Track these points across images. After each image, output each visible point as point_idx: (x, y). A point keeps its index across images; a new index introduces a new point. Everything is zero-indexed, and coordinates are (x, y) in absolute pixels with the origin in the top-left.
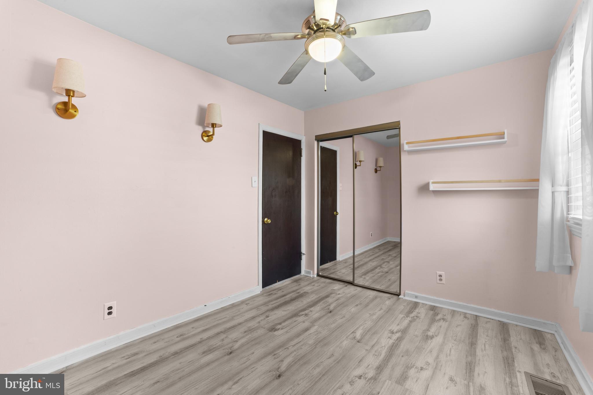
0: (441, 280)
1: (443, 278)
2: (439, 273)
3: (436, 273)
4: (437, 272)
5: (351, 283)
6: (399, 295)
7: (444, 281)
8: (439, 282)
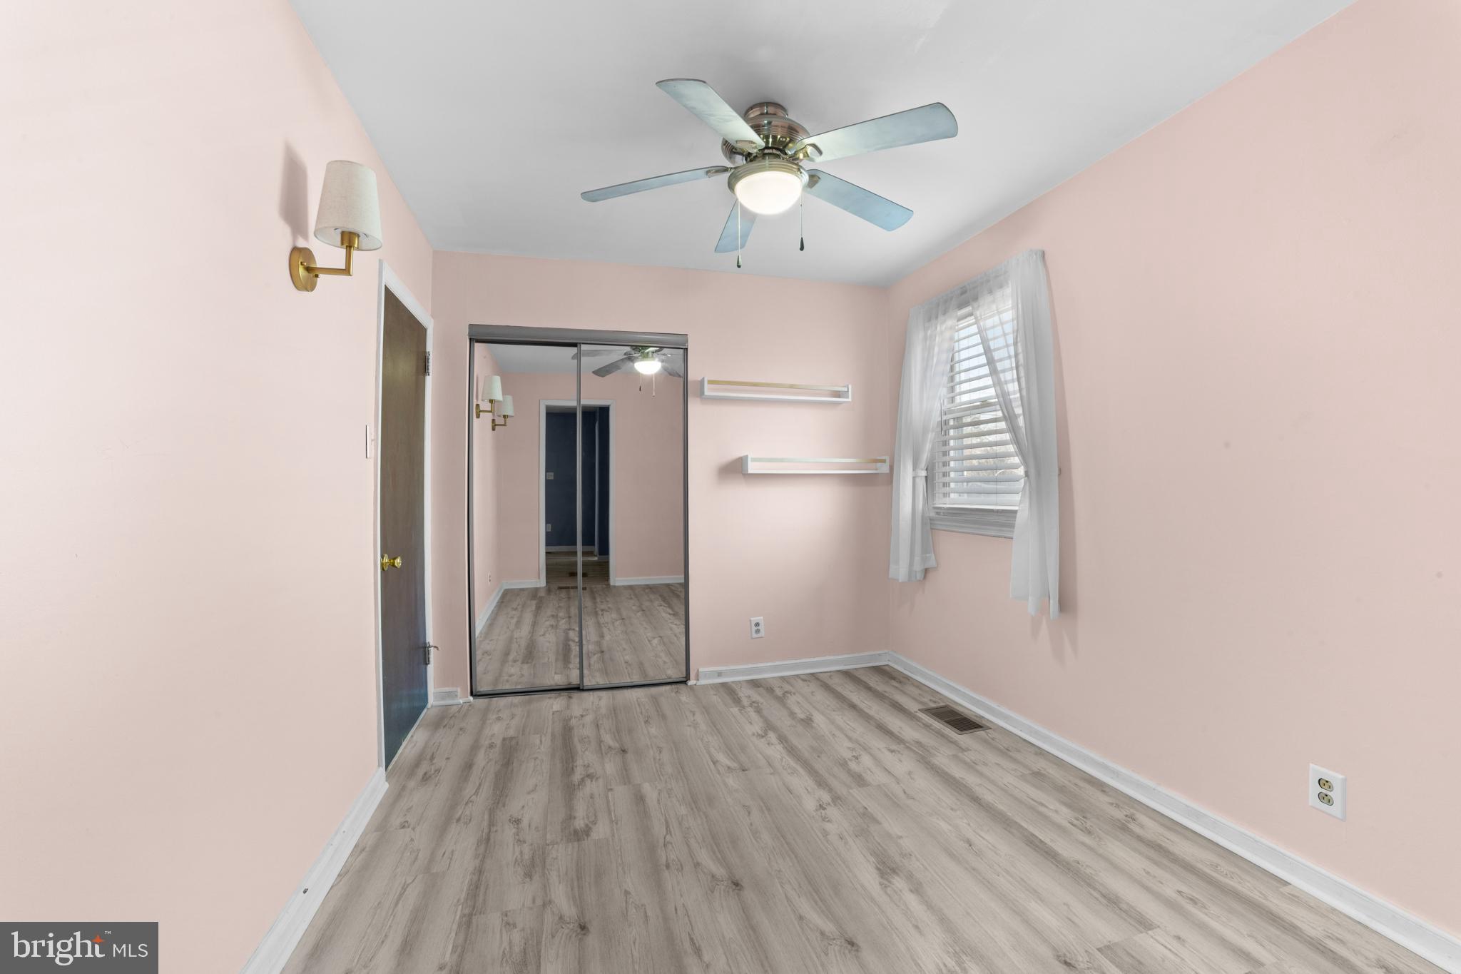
0: (758, 631)
1: (761, 627)
2: (755, 620)
3: (750, 621)
4: (752, 619)
5: (578, 688)
6: (684, 682)
7: (762, 633)
8: (755, 635)
